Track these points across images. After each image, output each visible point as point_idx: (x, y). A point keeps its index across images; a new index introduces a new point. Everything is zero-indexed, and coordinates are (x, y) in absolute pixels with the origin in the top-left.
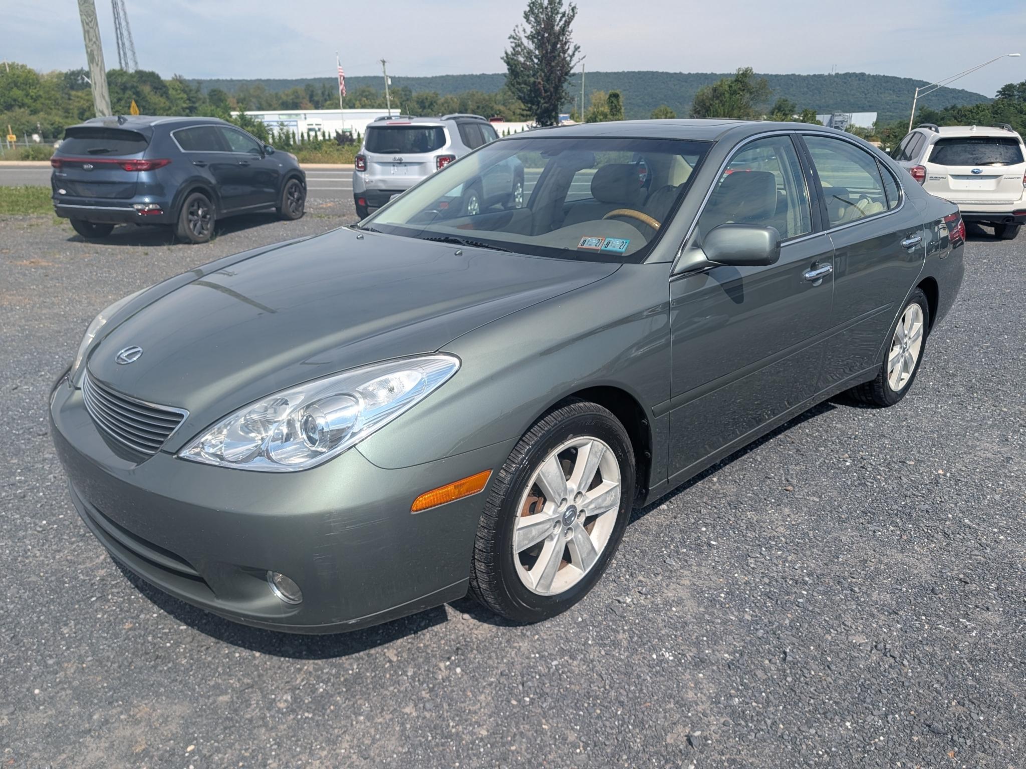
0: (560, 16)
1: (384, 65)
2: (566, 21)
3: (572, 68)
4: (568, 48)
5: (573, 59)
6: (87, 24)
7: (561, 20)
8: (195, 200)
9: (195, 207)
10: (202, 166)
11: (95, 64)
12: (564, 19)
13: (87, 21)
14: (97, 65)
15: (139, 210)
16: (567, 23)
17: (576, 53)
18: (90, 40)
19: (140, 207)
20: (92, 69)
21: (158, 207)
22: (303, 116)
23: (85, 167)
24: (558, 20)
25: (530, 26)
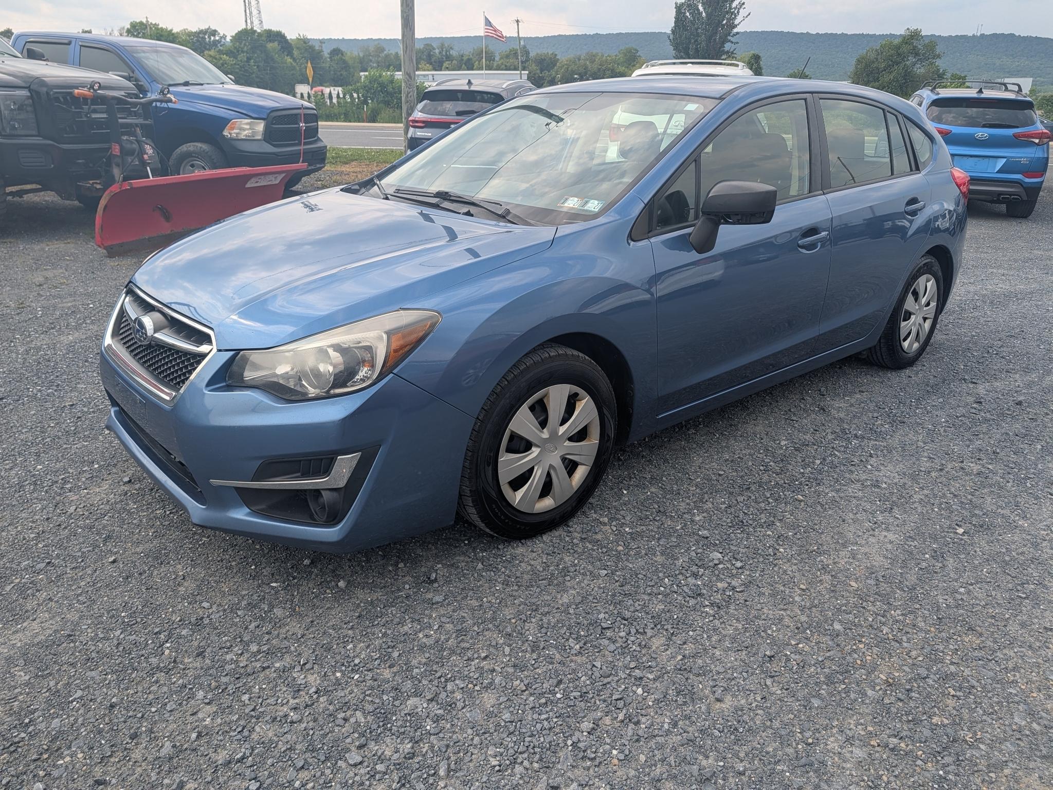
1: (518, 25)
3: (735, 26)
4: (735, 6)
5: (738, 17)
17: (742, 11)
18: (407, 5)
22: (431, 77)
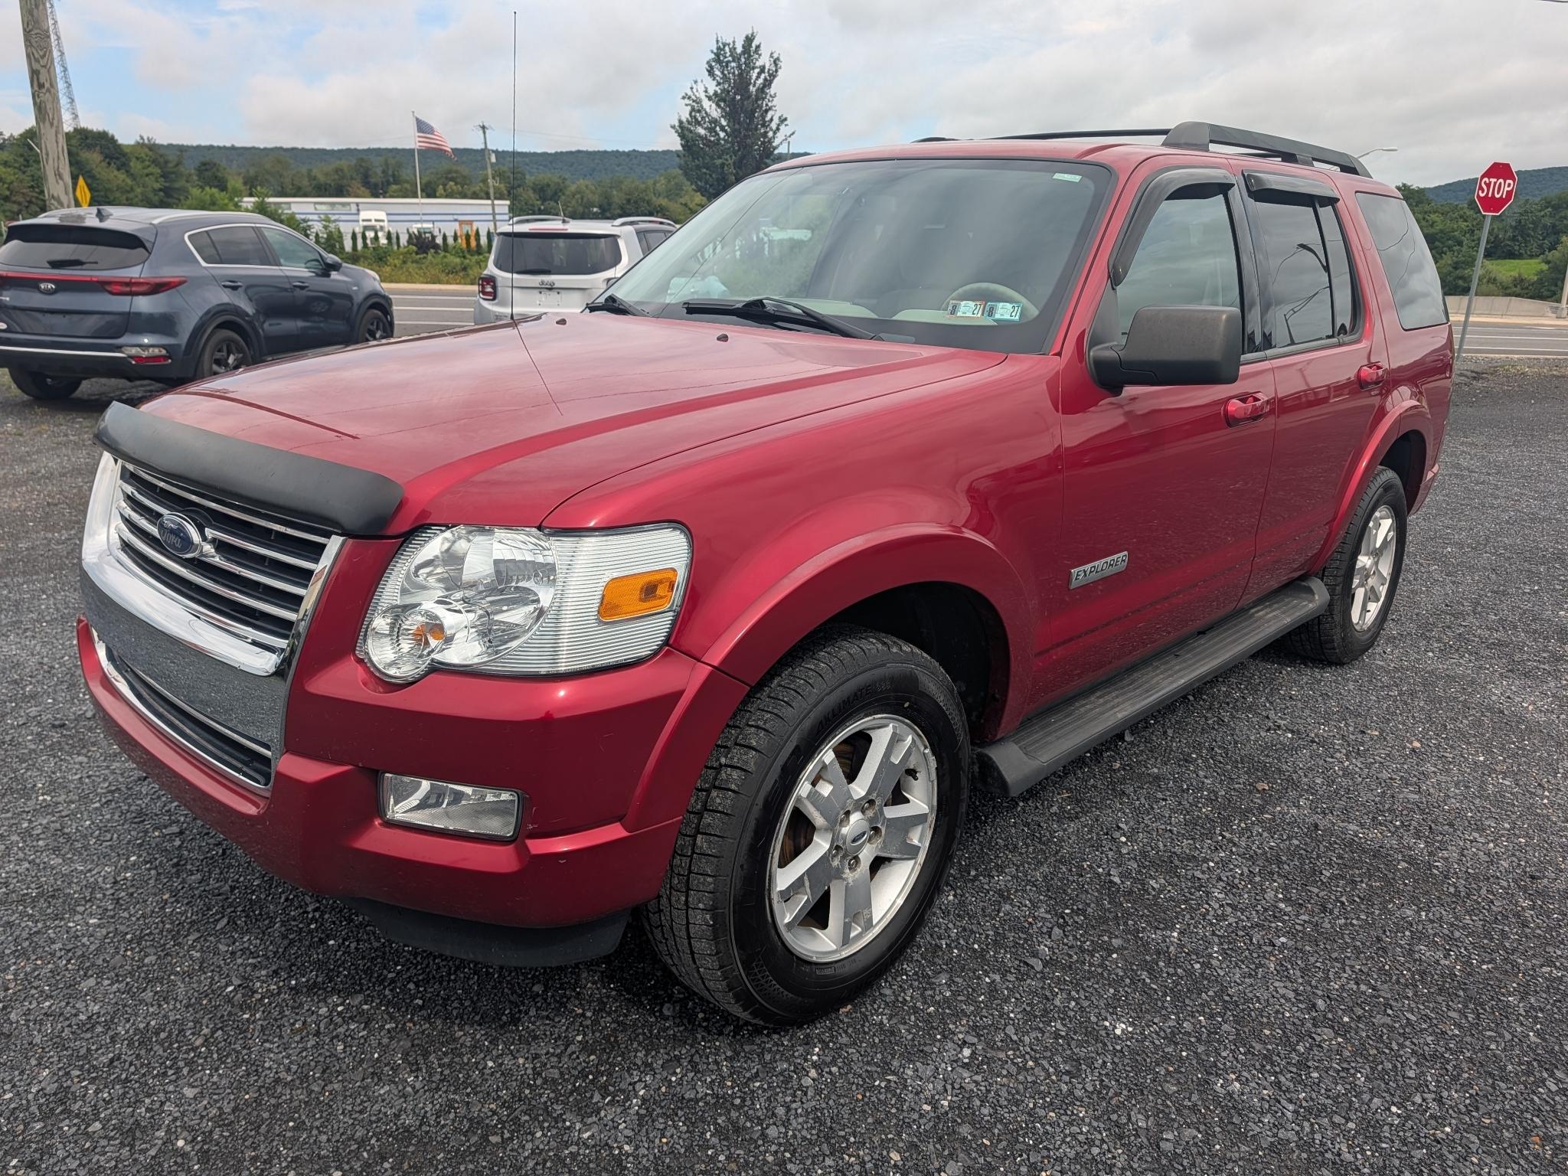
0: (757, 71)
1: (484, 133)
2: (765, 79)
3: (775, 148)
4: (772, 120)
5: (778, 135)
6: (37, 61)
7: (758, 77)
8: (223, 340)
9: (225, 353)
10: (235, 288)
11: (47, 122)
12: (763, 76)
13: (37, 56)
14: (52, 124)
15: (132, 357)
16: (768, 83)
17: (782, 127)
18: (41, 86)
19: (134, 351)
20: (42, 131)
21: (164, 352)
22: (354, 208)
23: (42, 286)
24: (754, 77)
25: (715, 83)
